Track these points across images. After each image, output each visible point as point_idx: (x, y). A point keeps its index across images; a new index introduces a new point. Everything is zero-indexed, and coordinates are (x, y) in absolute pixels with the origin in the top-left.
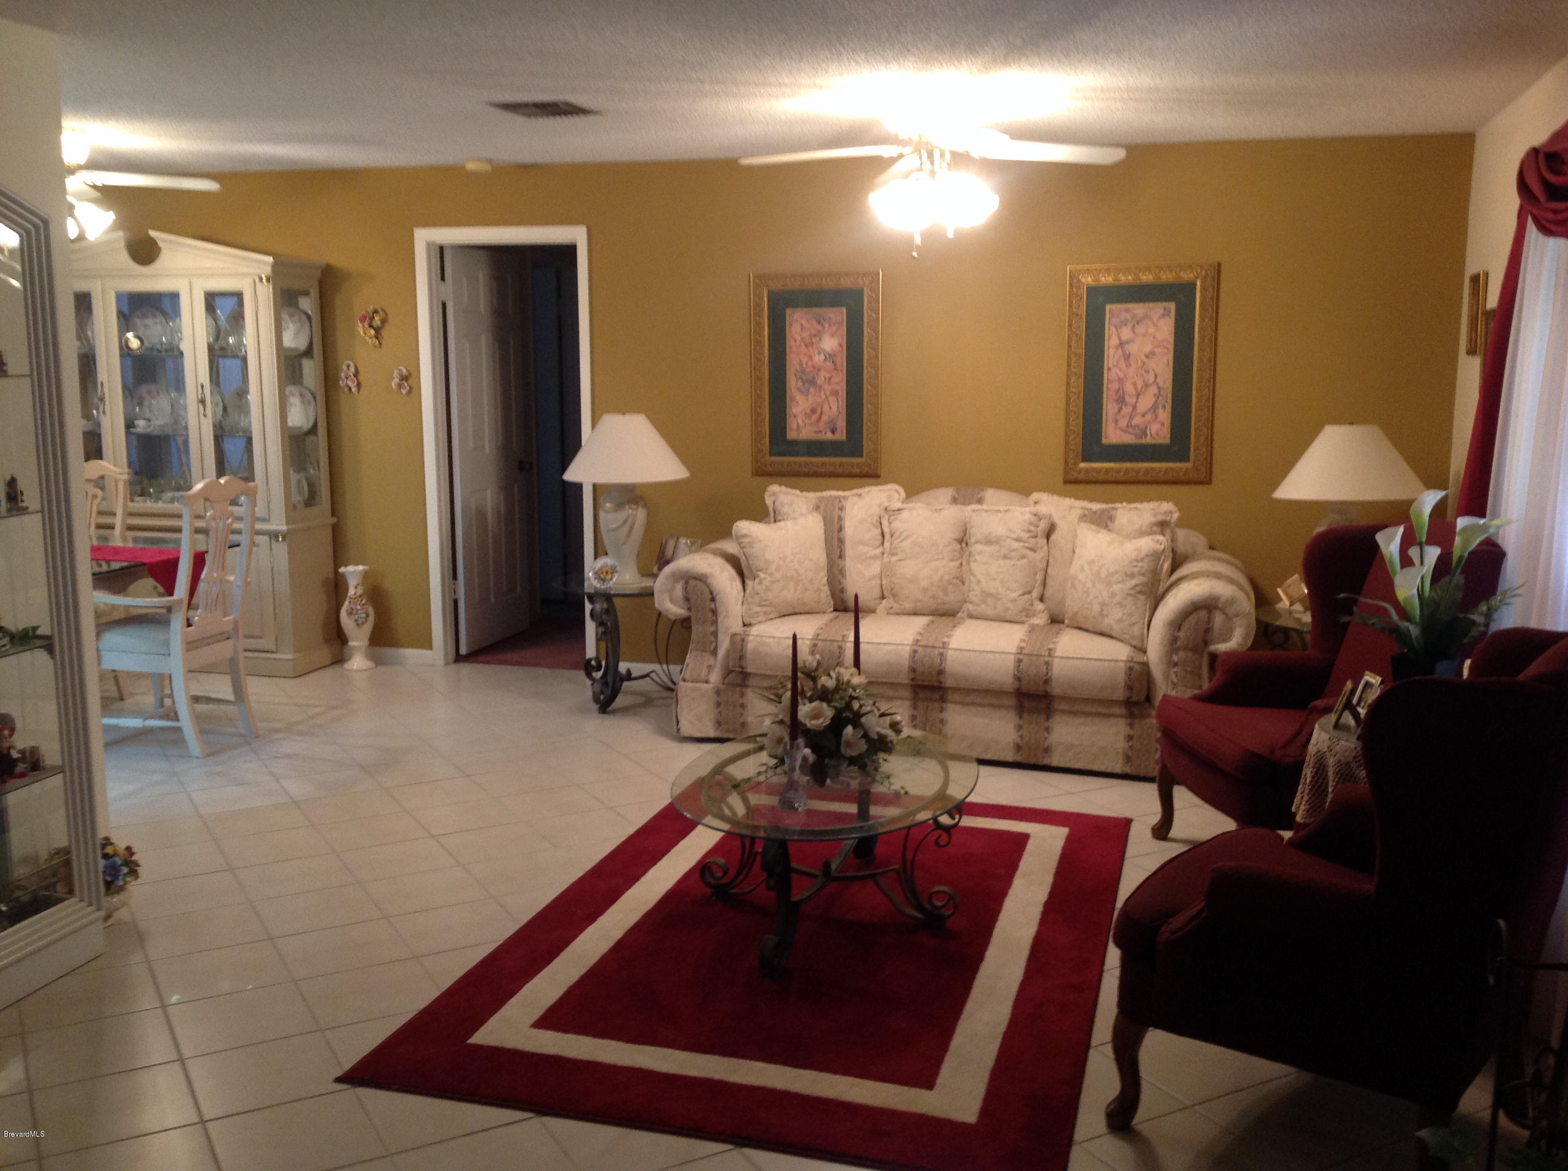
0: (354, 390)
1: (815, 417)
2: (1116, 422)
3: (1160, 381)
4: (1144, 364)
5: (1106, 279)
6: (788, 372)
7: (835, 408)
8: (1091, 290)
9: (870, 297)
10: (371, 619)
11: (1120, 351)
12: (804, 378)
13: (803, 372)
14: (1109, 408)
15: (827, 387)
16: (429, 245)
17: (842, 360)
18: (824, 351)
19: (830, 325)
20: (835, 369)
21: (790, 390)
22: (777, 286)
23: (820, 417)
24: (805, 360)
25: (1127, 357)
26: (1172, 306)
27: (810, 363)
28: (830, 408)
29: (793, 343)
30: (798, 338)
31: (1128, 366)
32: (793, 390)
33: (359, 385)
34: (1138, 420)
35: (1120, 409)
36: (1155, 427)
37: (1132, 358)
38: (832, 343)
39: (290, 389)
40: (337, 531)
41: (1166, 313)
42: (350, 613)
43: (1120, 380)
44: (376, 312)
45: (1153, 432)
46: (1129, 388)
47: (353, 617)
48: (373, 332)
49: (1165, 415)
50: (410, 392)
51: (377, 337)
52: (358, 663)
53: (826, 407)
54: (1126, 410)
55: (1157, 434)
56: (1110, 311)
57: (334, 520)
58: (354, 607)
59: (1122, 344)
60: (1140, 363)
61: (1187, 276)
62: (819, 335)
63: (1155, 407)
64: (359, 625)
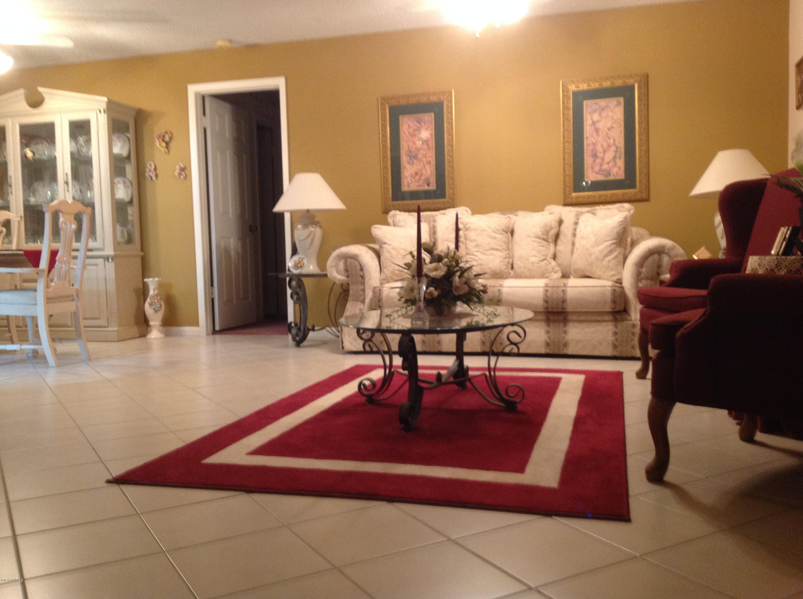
0: (154, 178)
1: (417, 177)
2: (592, 168)
3: (617, 143)
4: (607, 133)
5: (584, 87)
6: (401, 151)
7: (429, 171)
8: (575, 94)
9: (447, 105)
10: (163, 308)
11: (593, 128)
12: (411, 155)
13: (410, 151)
14: (588, 161)
15: (424, 160)
16: (197, 94)
17: (432, 144)
18: (422, 139)
19: (425, 124)
20: (429, 148)
21: (403, 163)
22: (394, 103)
23: (420, 177)
24: (411, 144)
25: (597, 130)
26: (622, 100)
27: (414, 146)
28: (426, 171)
29: (404, 135)
30: (407, 132)
31: (598, 135)
32: (405, 162)
33: (157, 176)
34: (605, 166)
35: (594, 161)
36: (615, 170)
37: (600, 131)
38: (426, 134)
39: (117, 180)
40: (144, 261)
41: (619, 103)
42: (151, 304)
43: (594, 144)
44: (166, 133)
45: (615, 174)
46: (599, 148)
47: (152, 307)
48: (164, 144)
49: (621, 163)
50: (185, 178)
51: (167, 147)
52: (155, 334)
53: (424, 172)
54: (598, 161)
55: (617, 174)
56: (586, 105)
57: (142, 254)
58: (153, 301)
59: (594, 123)
60: (605, 134)
61: (630, 81)
62: (418, 130)
63: (615, 158)
64: (156, 311)
